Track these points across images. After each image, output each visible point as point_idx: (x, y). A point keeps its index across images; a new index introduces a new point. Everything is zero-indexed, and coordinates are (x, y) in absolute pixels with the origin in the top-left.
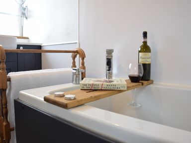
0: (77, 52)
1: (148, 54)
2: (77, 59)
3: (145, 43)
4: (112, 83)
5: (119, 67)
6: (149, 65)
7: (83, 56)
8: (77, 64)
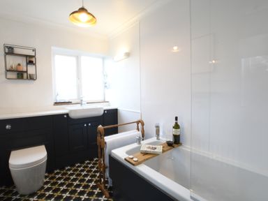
0: (139, 121)
1: (179, 130)
2: (140, 124)
3: (176, 123)
4: (156, 150)
5: (164, 132)
6: (179, 136)
7: (143, 124)
8: (140, 128)
